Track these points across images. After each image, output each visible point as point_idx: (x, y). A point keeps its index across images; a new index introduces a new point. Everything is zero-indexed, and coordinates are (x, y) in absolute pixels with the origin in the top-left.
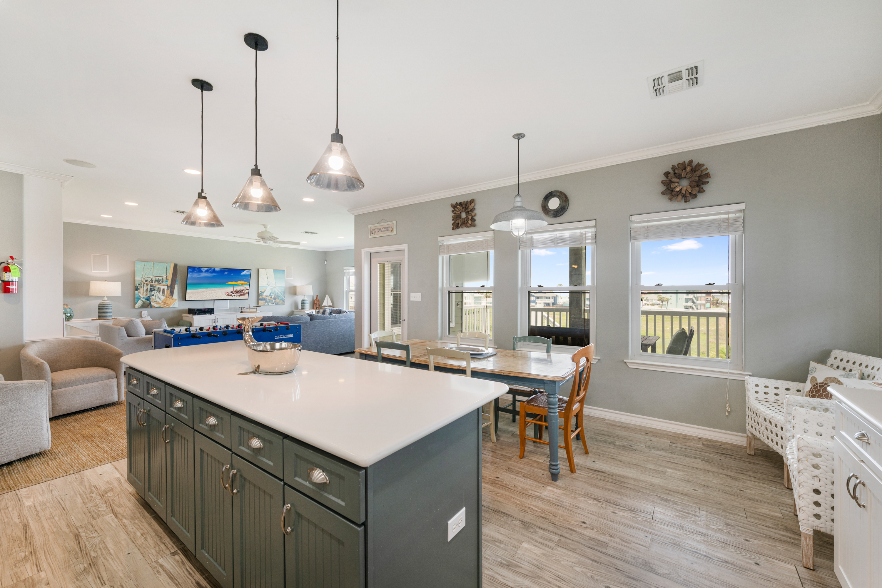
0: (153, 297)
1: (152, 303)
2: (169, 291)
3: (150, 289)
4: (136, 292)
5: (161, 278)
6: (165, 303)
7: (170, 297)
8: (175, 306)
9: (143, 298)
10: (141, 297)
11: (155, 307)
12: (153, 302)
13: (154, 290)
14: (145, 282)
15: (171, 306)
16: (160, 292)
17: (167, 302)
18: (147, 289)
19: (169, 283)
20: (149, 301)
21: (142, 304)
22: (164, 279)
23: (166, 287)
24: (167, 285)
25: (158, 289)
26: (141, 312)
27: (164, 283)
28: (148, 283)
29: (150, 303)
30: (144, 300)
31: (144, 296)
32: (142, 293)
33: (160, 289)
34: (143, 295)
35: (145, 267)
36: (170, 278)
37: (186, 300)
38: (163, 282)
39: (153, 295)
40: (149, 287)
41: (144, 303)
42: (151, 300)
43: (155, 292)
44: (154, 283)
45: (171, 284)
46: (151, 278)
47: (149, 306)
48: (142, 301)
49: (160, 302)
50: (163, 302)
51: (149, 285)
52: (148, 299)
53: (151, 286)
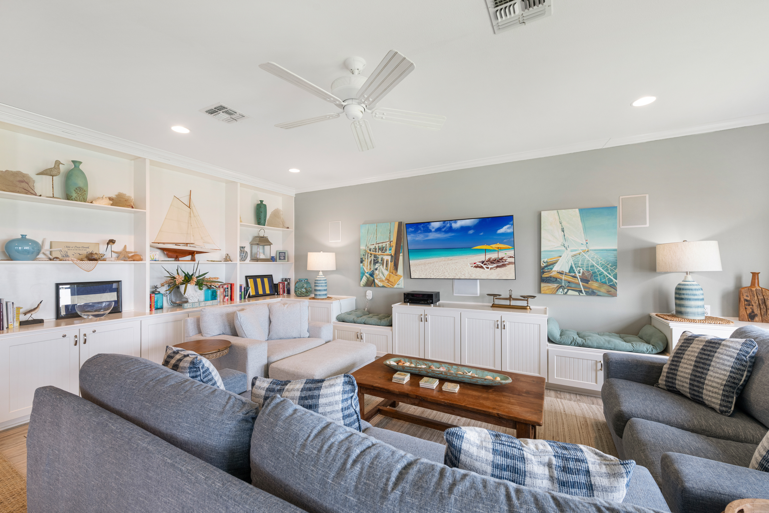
0: (377, 272)
1: (376, 281)
2: (393, 263)
3: (374, 260)
4: (361, 264)
5: (384, 245)
6: (388, 280)
7: (394, 272)
8: (400, 286)
9: (367, 273)
10: (365, 272)
11: (379, 286)
12: (377, 279)
13: (378, 262)
14: (368, 251)
15: (396, 286)
16: (383, 264)
17: (390, 280)
18: (371, 261)
19: (393, 252)
20: (373, 277)
21: (366, 281)
22: (387, 245)
23: (389, 258)
24: (391, 255)
25: (382, 260)
26: (366, 291)
27: (388, 252)
28: (372, 252)
29: (374, 280)
30: (368, 276)
31: (368, 271)
32: (366, 266)
33: (384, 260)
34: (367, 269)
35: (369, 232)
36: (394, 244)
37: (411, 278)
38: (386, 250)
39: (376, 269)
40: (373, 258)
41: (368, 279)
42: (375, 276)
43: (379, 264)
44: (377, 253)
45: (395, 254)
46: (375, 245)
47: (373, 284)
48: (366, 276)
49: (384, 279)
50: (386, 279)
51: (373, 255)
52: (372, 275)
53: (375, 256)
